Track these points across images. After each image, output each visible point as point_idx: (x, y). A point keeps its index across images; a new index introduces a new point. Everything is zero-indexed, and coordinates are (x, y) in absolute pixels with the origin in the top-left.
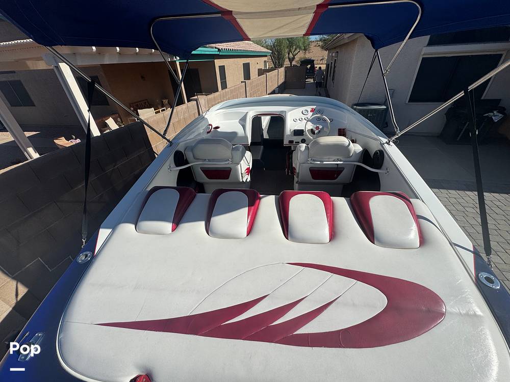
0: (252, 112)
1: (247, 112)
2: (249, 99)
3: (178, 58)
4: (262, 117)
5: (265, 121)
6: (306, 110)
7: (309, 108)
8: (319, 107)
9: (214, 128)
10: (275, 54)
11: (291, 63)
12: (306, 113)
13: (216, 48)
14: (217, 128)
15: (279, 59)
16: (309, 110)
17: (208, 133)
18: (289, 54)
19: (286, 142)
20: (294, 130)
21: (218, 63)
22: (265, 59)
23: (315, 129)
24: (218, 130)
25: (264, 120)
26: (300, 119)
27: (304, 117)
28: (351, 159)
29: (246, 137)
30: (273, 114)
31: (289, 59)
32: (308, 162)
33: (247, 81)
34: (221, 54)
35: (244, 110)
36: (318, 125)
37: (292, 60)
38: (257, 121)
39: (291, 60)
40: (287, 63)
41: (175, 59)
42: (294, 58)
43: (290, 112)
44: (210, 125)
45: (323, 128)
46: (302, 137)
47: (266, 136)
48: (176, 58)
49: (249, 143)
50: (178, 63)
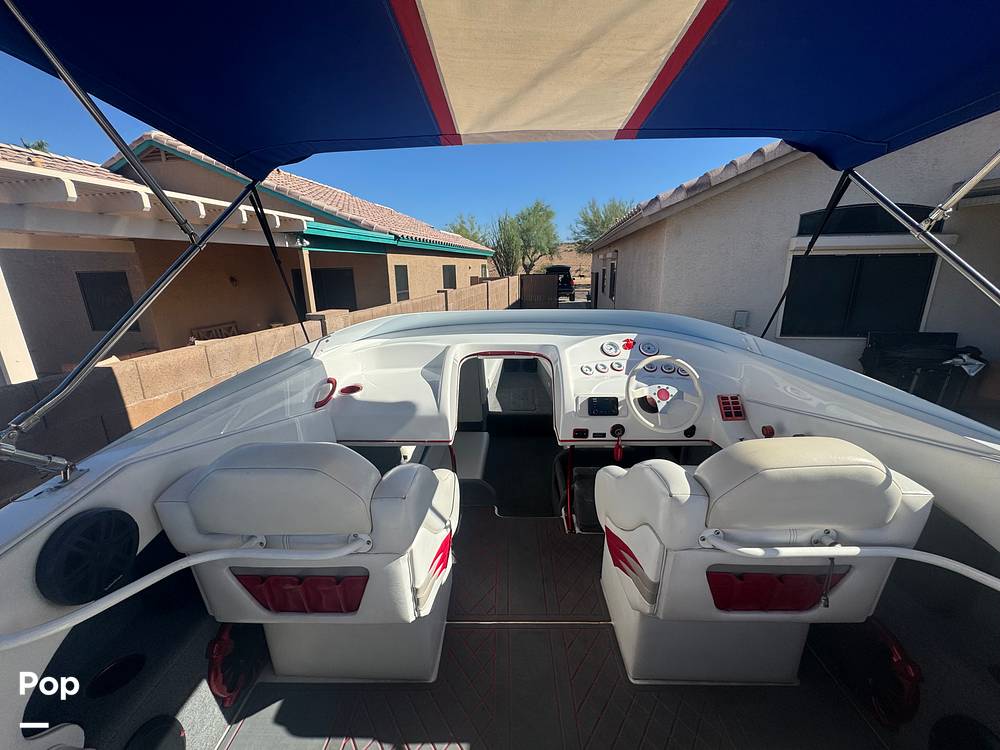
0: (460, 348)
1: (448, 347)
2: (453, 315)
3: (308, 243)
4: (486, 361)
5: (492, 370)
6: (611, 344)
7: (619, 339)
8: (645, 338)
9: (343, 391)
10: (500, 256)
11: (528, 272)
12: (612, 352)
13: (390, 234)
14: (354, 389)
15: (508, 264)
16: (621, 344)
17: (318, 405)
18: (523, 259)
19: (564, 433)
20: (590, 399)
21: (393, 260)
22: (485, 262)
23: (656, 399)
24: (357, 395)
25: (490, 365)
26: (600, 368)
27: (608, 361)
28: (891, 534)
29: (442, 420)
30: (513, 353)
31: (524, 266)
32: (704, 544)
33: (449, 291)
34: (400, 244)
35: (439, 341)
36: (664, 387)
37: (530, 270)
38: (472, 369)
39: (528, 268)
40: (521, 271)
41: (300, 244)
42: (532, 265)
43: (570, 349)
44: (329, 381)
45: (680, 395)
46: (612, 421)
47: (494, 406)
48: (302, 242)
49: (452, 436)
50: (306, 252)
